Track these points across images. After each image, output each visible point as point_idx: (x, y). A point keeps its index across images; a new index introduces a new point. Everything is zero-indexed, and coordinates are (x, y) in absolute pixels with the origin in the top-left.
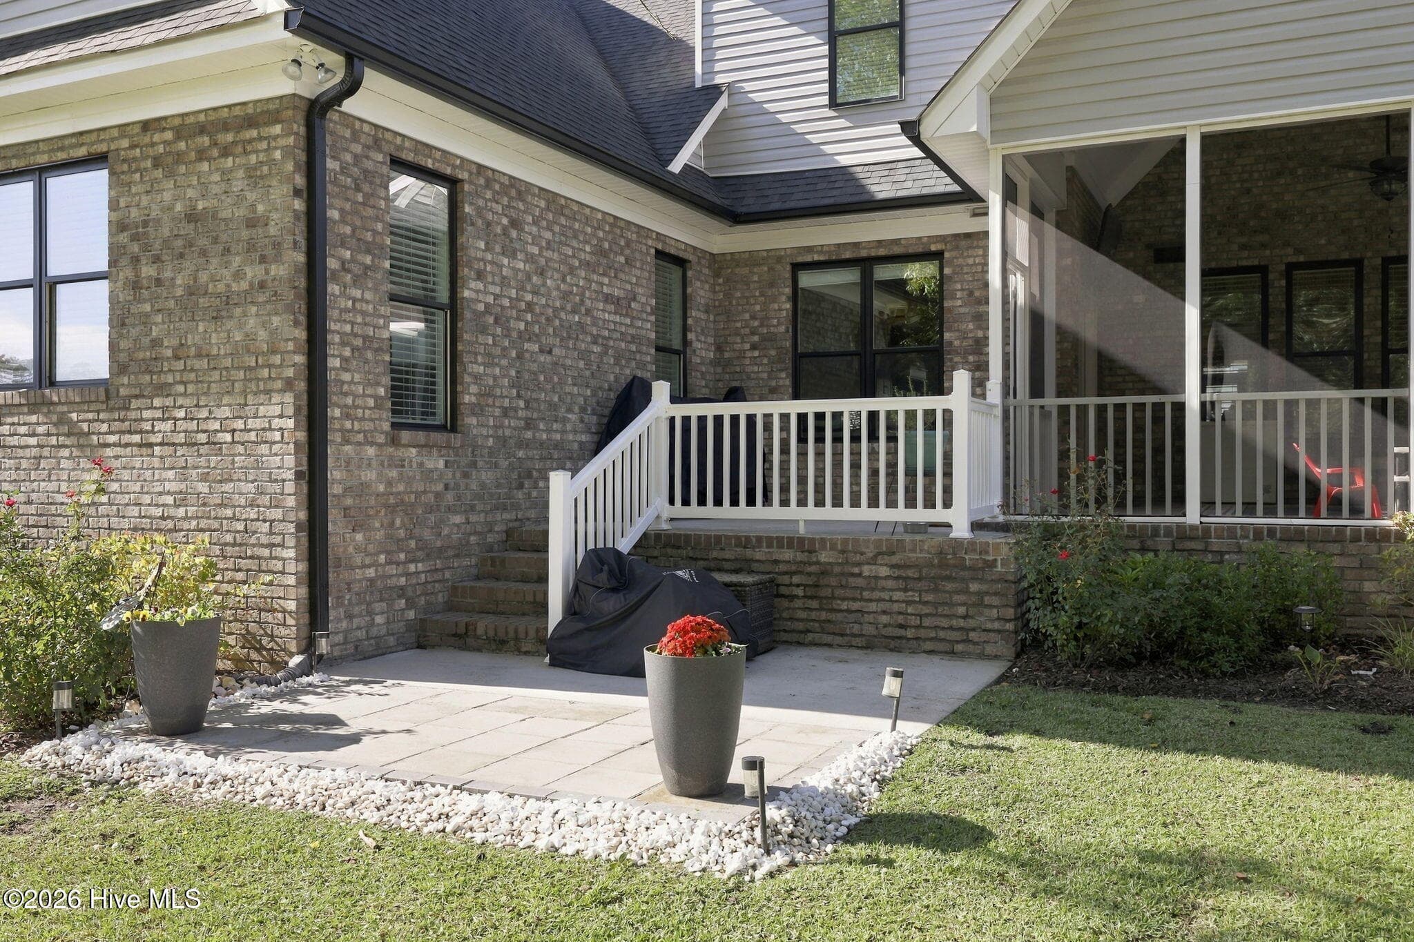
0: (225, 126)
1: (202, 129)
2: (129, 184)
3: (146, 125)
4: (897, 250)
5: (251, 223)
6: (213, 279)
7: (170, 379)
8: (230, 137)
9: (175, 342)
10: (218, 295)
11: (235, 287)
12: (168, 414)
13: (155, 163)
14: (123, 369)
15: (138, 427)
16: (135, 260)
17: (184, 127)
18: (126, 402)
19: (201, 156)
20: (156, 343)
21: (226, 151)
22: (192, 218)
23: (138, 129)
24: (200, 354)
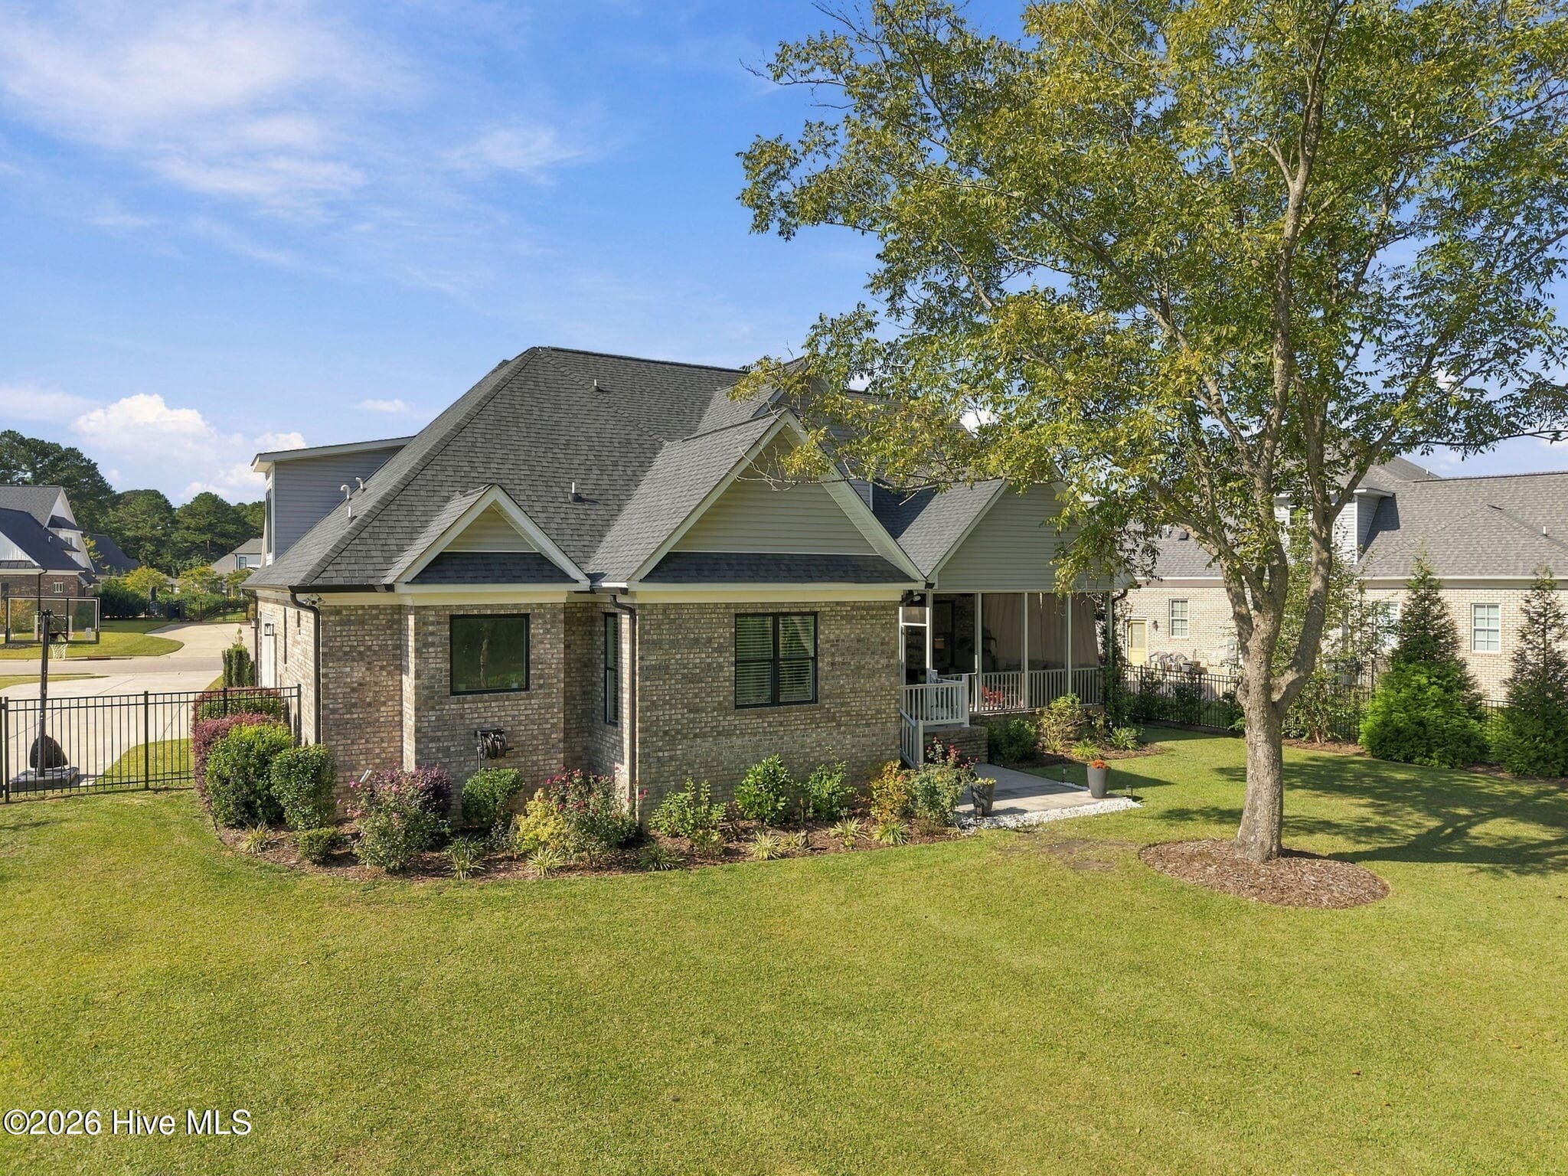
0: (873, 608)
1: (863, 608)
2: (828, 625)
5: (883, 643)
6: (867, 663)
7: (849, 700)
9: (851, 686)
11: (876, 667)
12: (848, 714)
13: (842, 618)
14: (828, 697)
15: (834, 719)
16: (833, 655)
17: (855, 606)
18: (829, 710)
19: (862, 617)
20: (842, 687)
21: (872, 617)
22: (858, 640)
23: (834, 605)
24: (862, 691)
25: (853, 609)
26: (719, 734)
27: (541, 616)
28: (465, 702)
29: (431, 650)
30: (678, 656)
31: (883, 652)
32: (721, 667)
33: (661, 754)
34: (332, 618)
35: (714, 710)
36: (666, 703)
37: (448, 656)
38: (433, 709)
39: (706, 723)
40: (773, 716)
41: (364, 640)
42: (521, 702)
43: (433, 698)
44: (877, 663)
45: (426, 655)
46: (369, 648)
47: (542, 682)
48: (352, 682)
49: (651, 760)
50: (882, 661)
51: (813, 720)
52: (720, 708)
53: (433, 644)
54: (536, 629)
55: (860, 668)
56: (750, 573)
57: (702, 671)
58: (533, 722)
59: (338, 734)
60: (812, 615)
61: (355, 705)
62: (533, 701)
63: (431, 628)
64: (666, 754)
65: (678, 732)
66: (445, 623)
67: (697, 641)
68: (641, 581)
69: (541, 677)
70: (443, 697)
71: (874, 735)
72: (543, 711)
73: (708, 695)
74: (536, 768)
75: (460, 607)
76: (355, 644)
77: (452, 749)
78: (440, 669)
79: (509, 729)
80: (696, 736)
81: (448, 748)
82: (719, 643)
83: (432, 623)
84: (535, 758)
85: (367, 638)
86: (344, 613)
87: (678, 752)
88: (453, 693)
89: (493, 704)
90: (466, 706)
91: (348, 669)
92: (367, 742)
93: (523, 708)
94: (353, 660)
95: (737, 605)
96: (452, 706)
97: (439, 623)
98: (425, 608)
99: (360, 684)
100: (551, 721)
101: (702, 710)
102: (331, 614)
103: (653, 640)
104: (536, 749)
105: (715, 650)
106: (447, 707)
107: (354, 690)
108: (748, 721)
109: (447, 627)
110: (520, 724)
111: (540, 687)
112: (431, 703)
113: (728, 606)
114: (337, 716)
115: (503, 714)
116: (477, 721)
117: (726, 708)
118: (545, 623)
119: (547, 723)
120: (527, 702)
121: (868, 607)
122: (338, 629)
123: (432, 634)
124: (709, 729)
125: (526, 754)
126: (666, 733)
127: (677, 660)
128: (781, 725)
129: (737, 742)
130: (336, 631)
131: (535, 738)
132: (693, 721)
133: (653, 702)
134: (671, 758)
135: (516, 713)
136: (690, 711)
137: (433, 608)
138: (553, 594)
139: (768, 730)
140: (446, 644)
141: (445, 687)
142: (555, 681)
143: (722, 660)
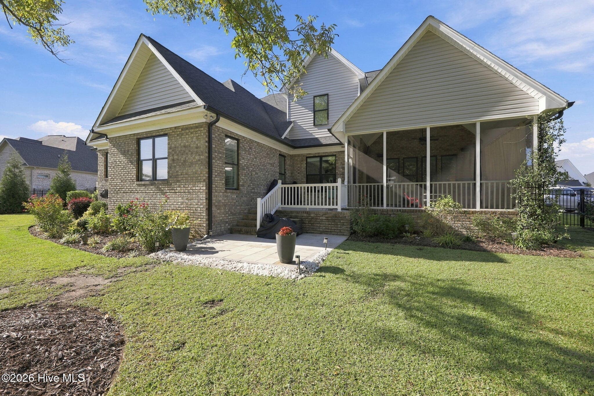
0: (192, 128)
1: (187, 129)
2: (172, 140)
3: (175, 128)
4: (327, 154)
5: (197, 148)
6: (189, 159)
7: (180, 179)
8: (192, 130)
9: (181, 172)
10: (190, 162)
11: (193, 161)
12: (180, 186)
13: (178, 135)
14: (171, 177)
15: (173, 189)
16: (173, 155)
17: (183, 128)
18: (171, 184)
19: (187, 134)
20: (177, 172)
21: (192, 133)
22: (185, 146)
23: (174, 129)
24: (186, 174)
25: (182, 130)
26: (131, 192)
30: (119, 158)
31: (197, 152)
32: (132, 163)
33: (114, 198)
35: (129, 181)
36: (115, 177)
38: (101, 182)
39: (127, 187)
44: (194, 158)
49: (112, 200)
50: (197, 157)
52: (131, 180)
55: (185, 161)
57: (126, 164)
60: (167, 135)
65: (118, 190)
66: (104, 155)
67: (125, 151)
70: (103, 178)
73: (127, 175)
78: (103, 169)
80: (124, 192)
82: (131, 152)
88: (106, 177)
95: (137, 135)
97: (102, 155)
101: (126, 181)
103: (112, 152)
105: (130, 155)
106: (104, 181)
108: (140, 187)
112: (101, 180)
113: (134, 135)
117: (133, 181)
121: (189, 128)
124: (127, 190)
126: (115, 190)
127: (119, 160)
128: (152, 190)
132: (122, 185)
133: (112, 177)
134: (117, 200)
136: (122, 181)
137: (101, 150)
139: (147, 191)
141: (104, 175)
143: (132, 159)
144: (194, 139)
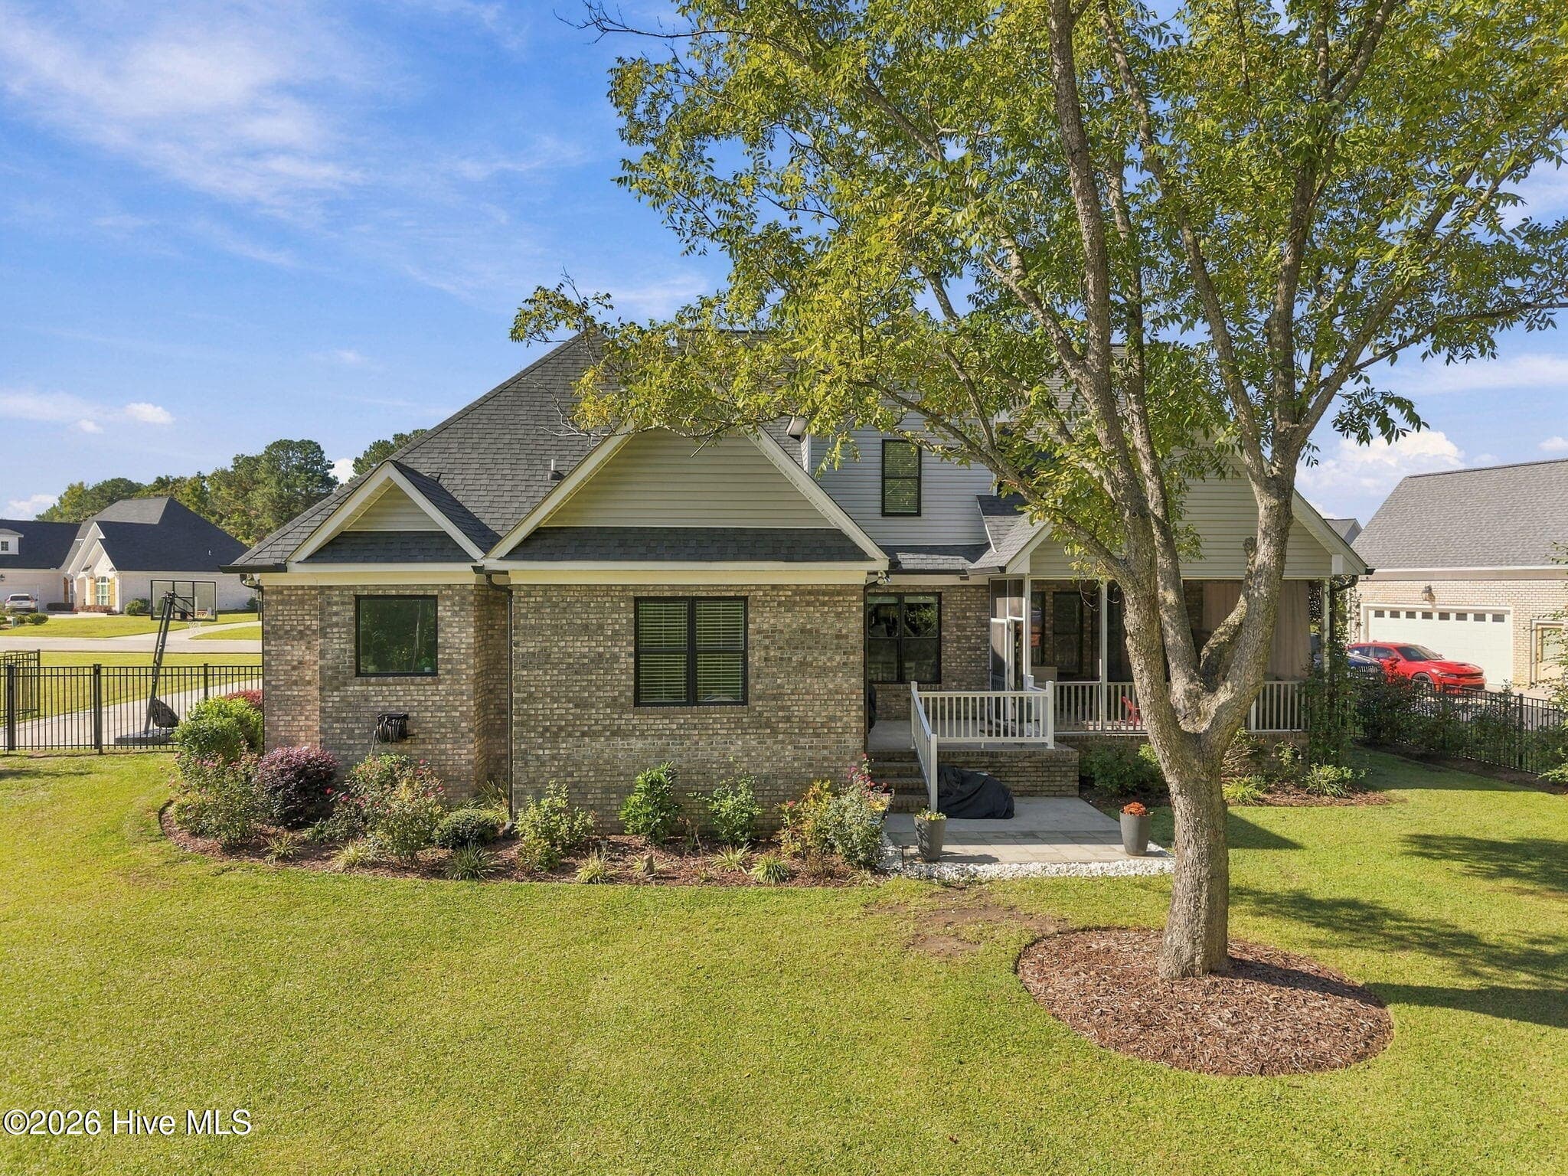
0: (824, 594)
1: (810, 593)
2: (762, 613)
3: (774, 587)
4: (918, 590)
5: (839, 637)
6: (815, 659)
7: (789, 703)
8: (826, 598)
9: (792, 687)
10: (820, 667)
11: (829, 664)
12: (788, 719)
13: (780, 604)
14: (759, 698)
15: (768, 725)
16: (767, 648)
17: (799, 590)
18: (761, 714)
19: (808, 604)
20: (780, 686)
21: (824, 604)
22: (803, 631)
23: (769, 588)
24: (807, 693)
25: (795, 593)
26: (614, 734)
27: (449, 597)
28: (368, 684)
29: (335, 630)
30: (563, 644)
31: (838, 647)
32: (615, 658)
33: (541, 752)
34: (275, 598)
35: (607, 706)
36: (546, 695)
37: (353, 637)
38: (337, 689)
39: (596, 721)
40: (684, 716)
41: (304, 620)
42: (427, 687)
43: (337, 678)
44: (830, 659)
45: (331, 635)
46: (308, 628)
47: (449, 667)
48: (292, 660)
49: (530, 757)
50: (838, 658)
51: (738, 722)
52: (613, 703)
53: (337, 625)
54: (443, 612)
55: (803, 664)
56: (642, 550)
57: (592, 661)
58: (440, 709)
59: (279, 710)
60: (740, 601)
61: (295, 683)
62: (440, 688)
63: (335, 608)
64: (547, 752)
65: (561, 729)
66: (350, 604)
67: (586, 627)
68: (501, 559)
69: (449, 661)
70: (346, 678)
71: (825, 748)
72: (451, 698)
73: (599, 688)
74: (444, 757)
75: (364, 587)
76: (295, 623)
77: (357, 731)
78: (345, 650)
79: (415, 714)
80: (584, 734)
81: (353, 730)
82: (614, 631)
83: (336, 604)
84: (443, 747)
85: (307, 617)
86: (285, 592)
87: (562, 752)
88: (358, 674)
89: (398, 688)
90: (370, 688)
91: (289, 647)
92: (307, 719)
93: (429, 693)
94: (294, 639)
95: (637, 588)
96: (355, 688)
97: (343, 603)
98: (330, 587)
99: (300, 663)
100: (460, 709)
101: (592, 706)
102: (273, 593)
103: (531, 625)
104: (444, 736)
105: (607, 638)
106: (351, 688)
107: (294, 668)
108: (652, 722)
109: (352, 607)
110: (426, 710)
111: (448, 672)
112: (335, 683)
113: (625, 587)
114: (279, 693)
115: (409, 698)
116: (382, 704)
117: (622, 705)
118: (454, 604)
119: (456, 711)
120: (434, 687)
121: (815, 592)
122: (280, 608)
123: (336, 614)
124: (600, 728)
125: (433, 741)
126: (546, 729)
127: (560, 648)
128: (695, 729)
129: (637, 744)
130: (278, 610)
131: (442, 725)
132: (576, 717)
133: (531, 694)
134: (553, 757)
135: (423, 698)
136: (577, 706)
137: (338, 588)
138: (460, 574)
139: (677, 732)
140: (350, 624)
141: (349, 667)
142: (464, 666)
143: (617, 649)
144: (831, 618)
